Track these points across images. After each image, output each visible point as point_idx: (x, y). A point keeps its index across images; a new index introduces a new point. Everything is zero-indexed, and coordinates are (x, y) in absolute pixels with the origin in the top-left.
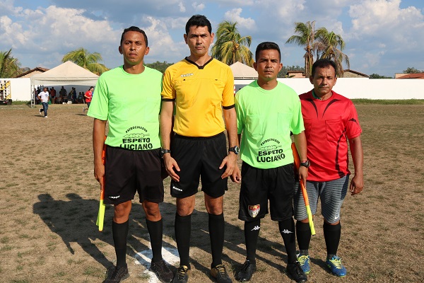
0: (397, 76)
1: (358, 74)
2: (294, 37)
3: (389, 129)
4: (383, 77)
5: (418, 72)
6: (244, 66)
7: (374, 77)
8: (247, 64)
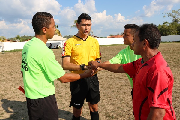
0: (108, 37)
1: (96, 37)
2: (74, 25)
3: (112, 55)
4: (103, 38)
5: (113, 36)
6: (57, 36)
7: (101, 38)
8: (58, 35)
